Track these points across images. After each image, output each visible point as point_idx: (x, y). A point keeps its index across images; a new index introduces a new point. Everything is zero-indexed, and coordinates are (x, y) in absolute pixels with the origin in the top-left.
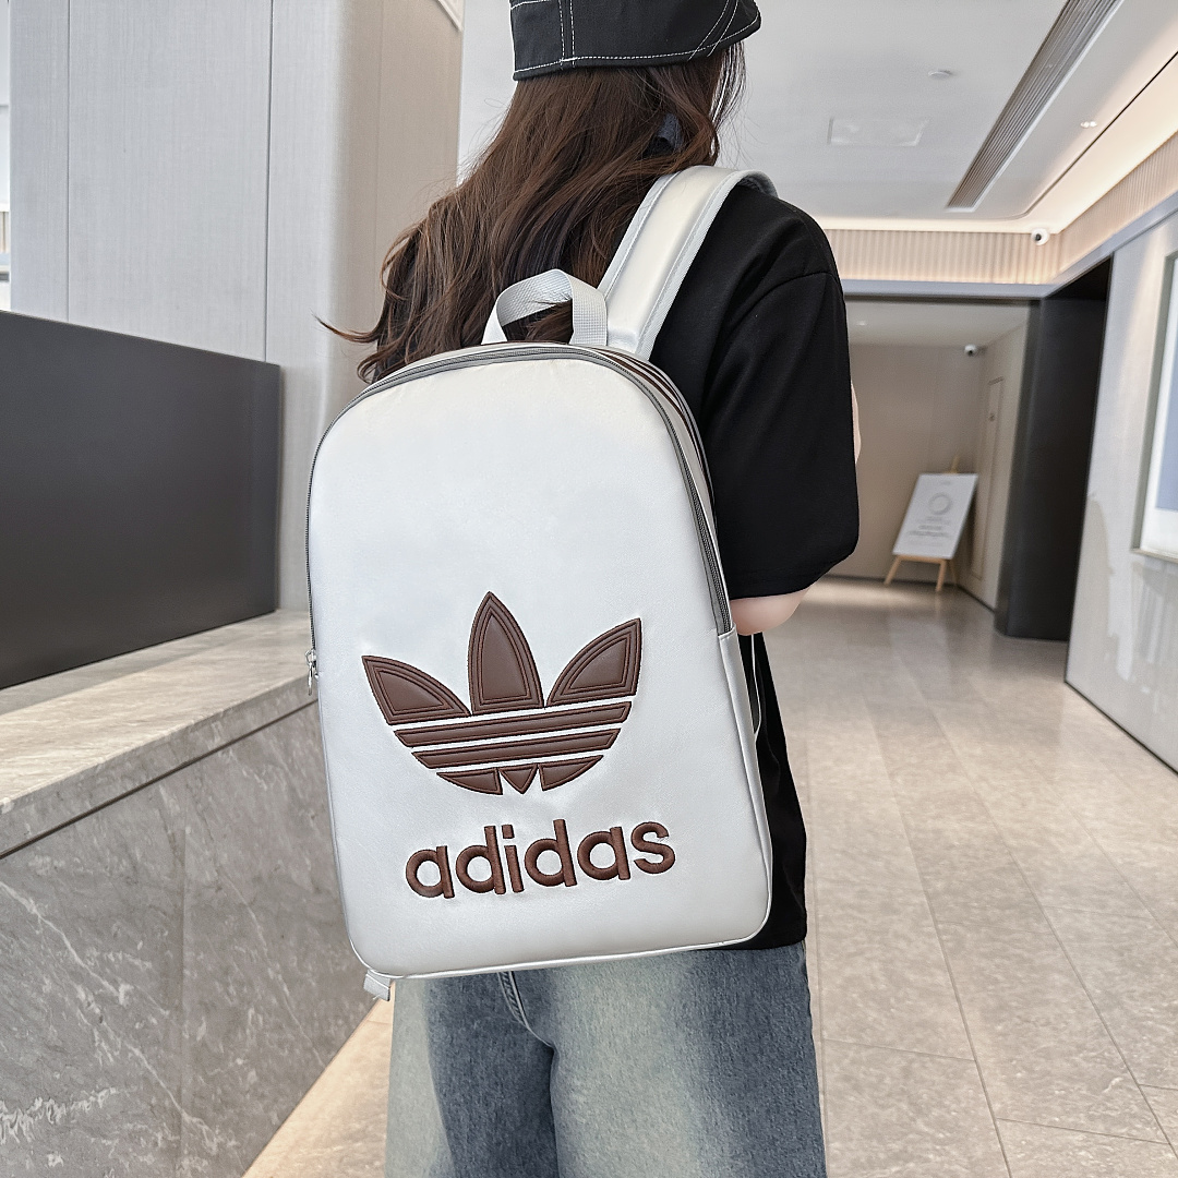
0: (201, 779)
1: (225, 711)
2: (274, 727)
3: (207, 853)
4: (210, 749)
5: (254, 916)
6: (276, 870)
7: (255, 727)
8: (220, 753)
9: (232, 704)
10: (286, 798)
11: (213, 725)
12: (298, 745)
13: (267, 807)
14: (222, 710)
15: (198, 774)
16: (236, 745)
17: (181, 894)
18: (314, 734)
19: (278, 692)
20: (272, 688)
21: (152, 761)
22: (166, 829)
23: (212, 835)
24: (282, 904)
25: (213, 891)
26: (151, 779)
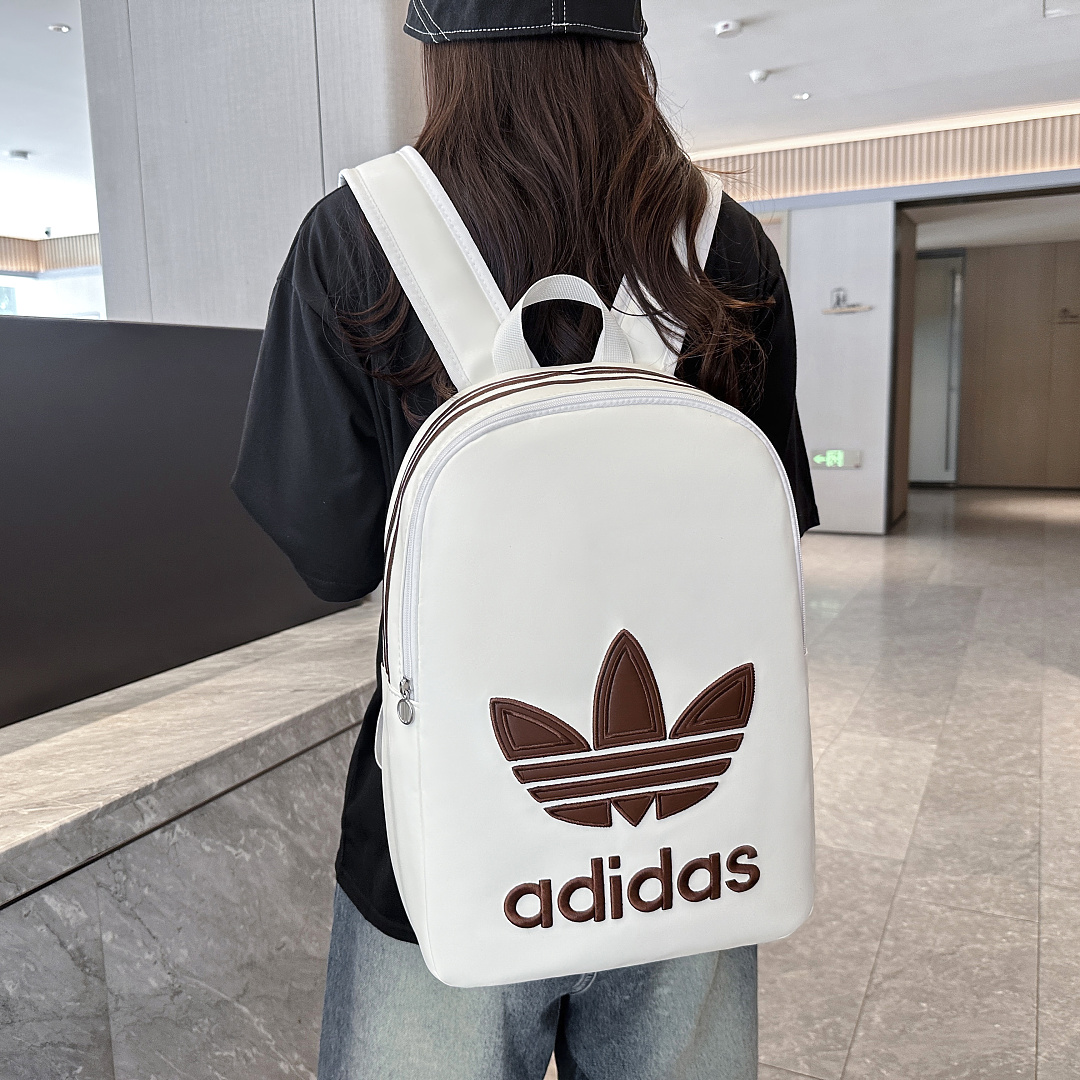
0: (125, 872)
1: (162, 783)
2: (257, 783)
3: (147, 956)
4: (137, 831)
5: (245, 1010)
6: (279, 949)
7: (221, 790)
8: (157, 834)
9: (174, 769)
10: (285, 862)
11: (139, 802)
12: (302, 795)
13: (252, 879)
14: (155, 780)
15: (120, 866)
16: (188, 817)
17: (104, 1014)
18: (331, 776)
19: (259, 739)
20: (248, 736)
21: (24, 868)
22: (62, 945)
23: (155, 934)
24: (294, 984)
25: (167, 998)
26: (24, 891)
